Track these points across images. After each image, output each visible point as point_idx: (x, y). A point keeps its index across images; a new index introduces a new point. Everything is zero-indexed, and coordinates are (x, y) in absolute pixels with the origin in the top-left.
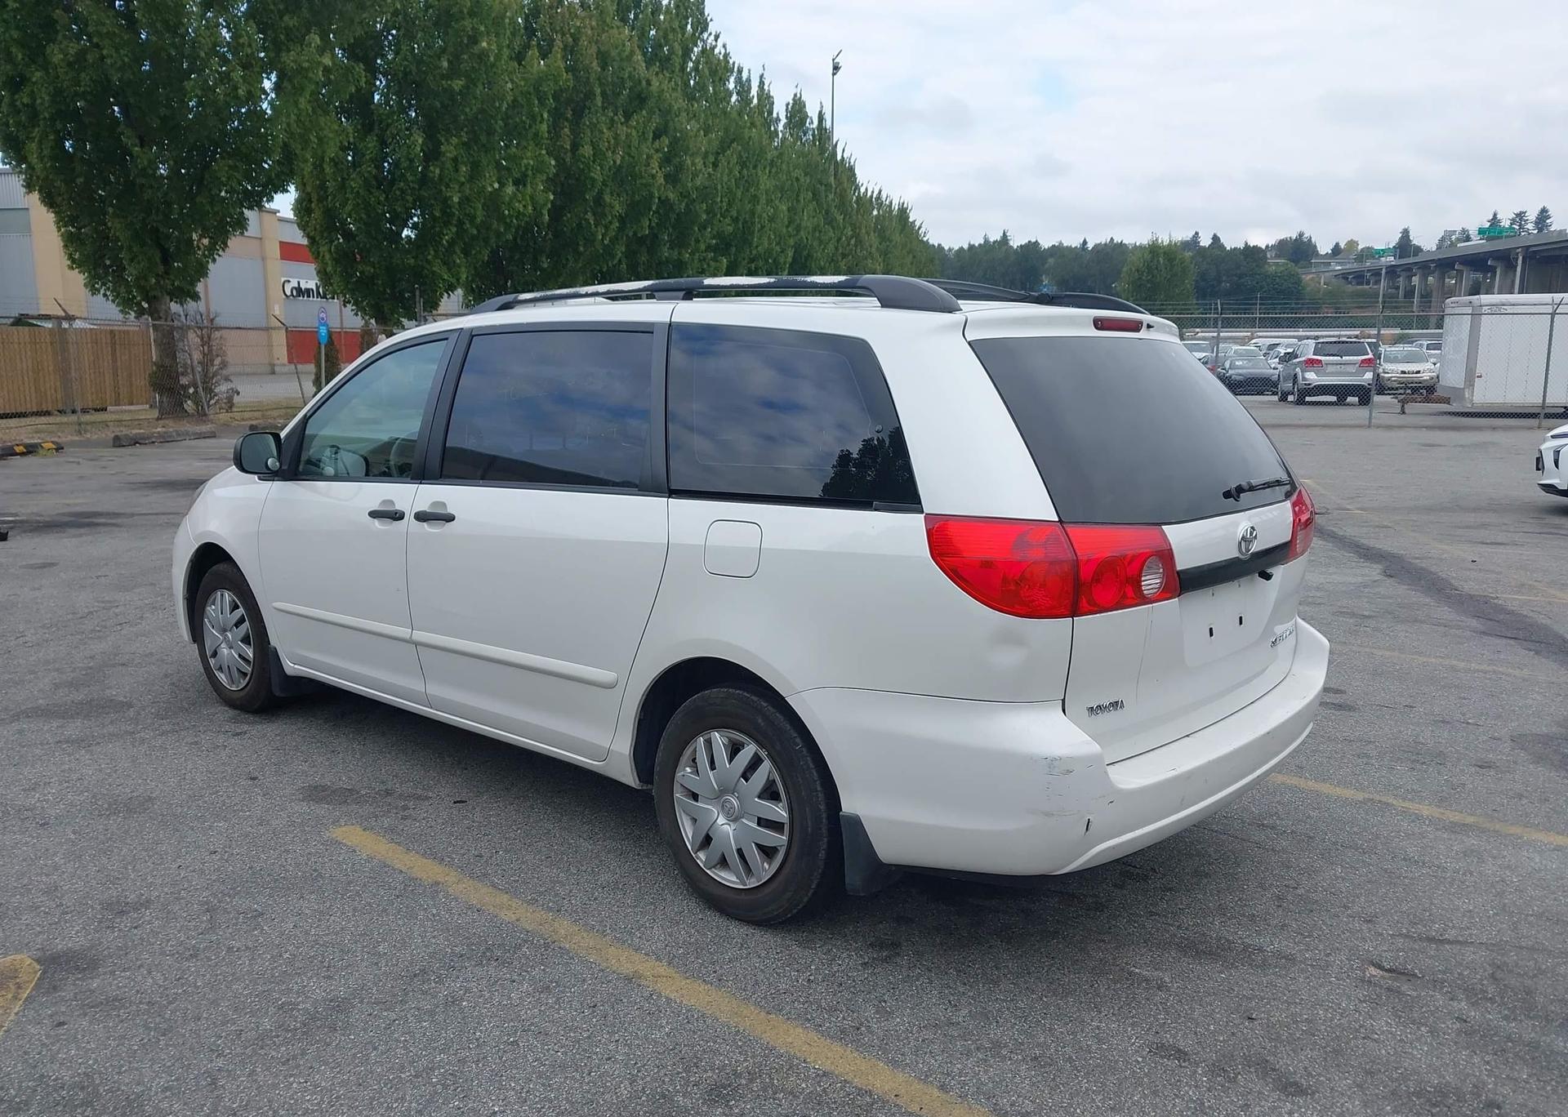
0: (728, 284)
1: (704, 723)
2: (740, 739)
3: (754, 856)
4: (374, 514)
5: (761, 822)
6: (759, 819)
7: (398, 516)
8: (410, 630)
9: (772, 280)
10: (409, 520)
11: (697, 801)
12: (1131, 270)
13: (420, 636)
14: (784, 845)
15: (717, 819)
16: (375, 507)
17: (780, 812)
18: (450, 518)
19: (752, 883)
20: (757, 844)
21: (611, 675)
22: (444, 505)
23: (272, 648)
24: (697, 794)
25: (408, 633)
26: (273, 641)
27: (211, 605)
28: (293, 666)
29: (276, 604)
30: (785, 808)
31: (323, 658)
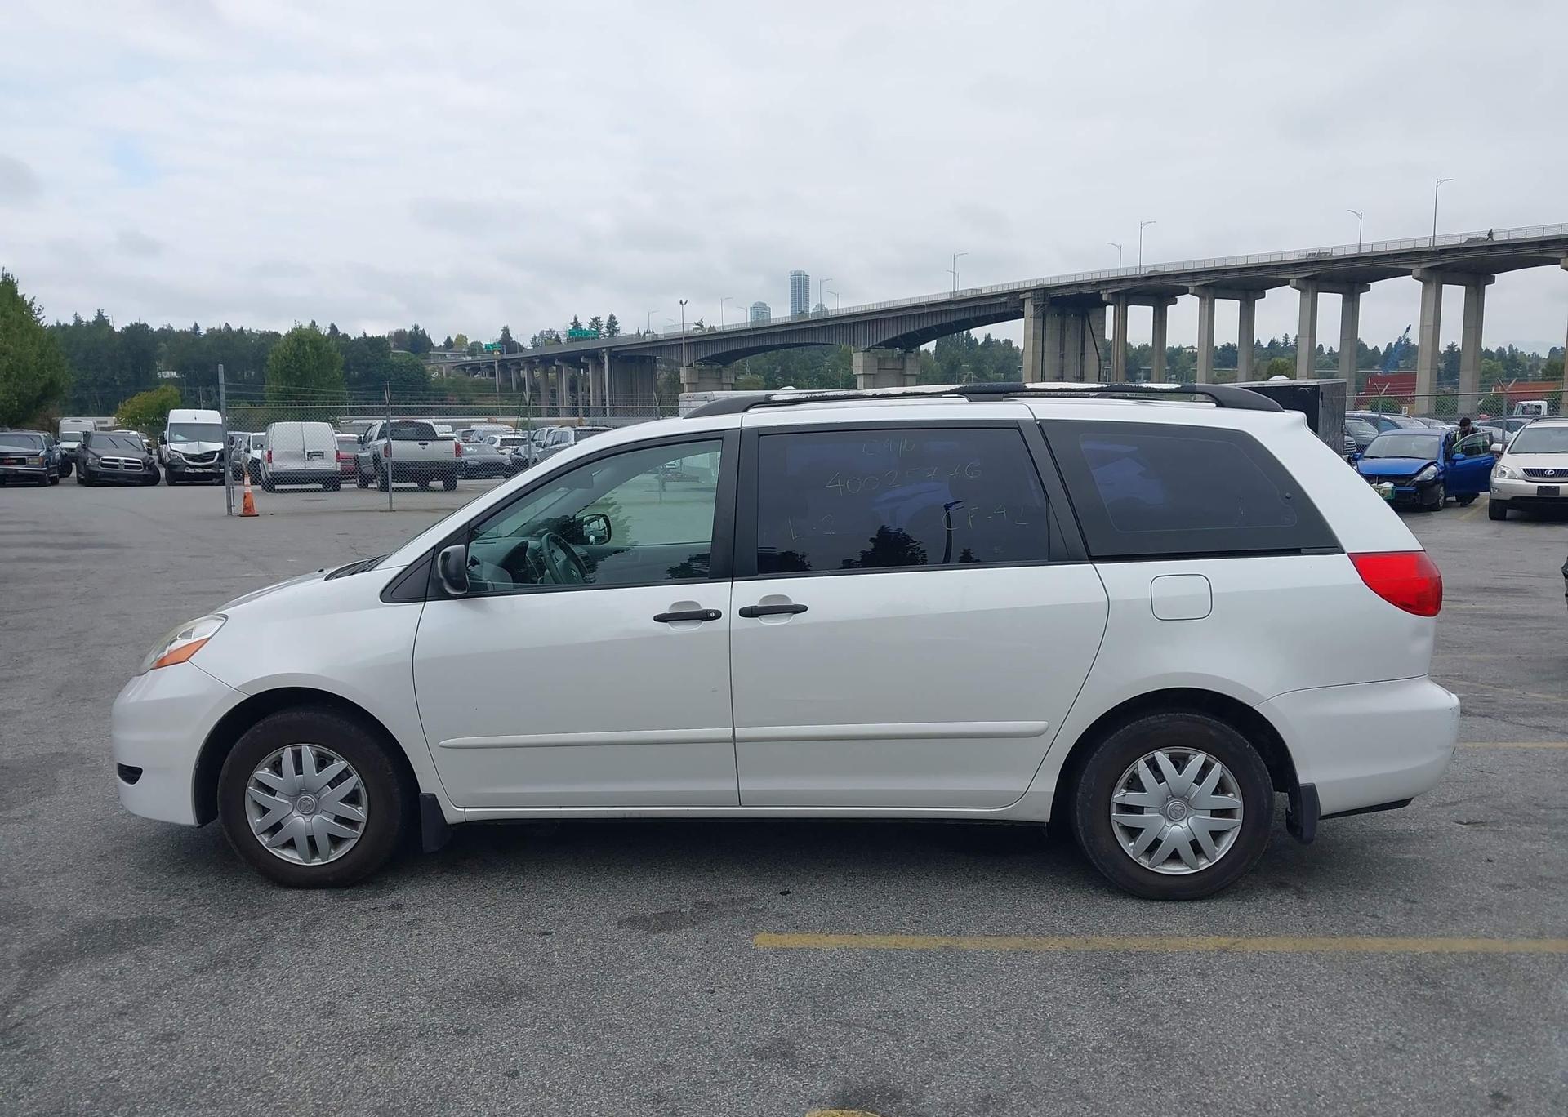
0: (1057, 388)
1: (1144, 746)
2: (1188, 752)
3: (1206, 842)
4: (660, 619)
5: (1213, 813)
7: (709, 616)
8: (731, 729)
10: (732, 619)
11: (1140, 813)
12: (277, 357)
13: (741, 732)
14: (1238, 826)
15: (1165, 824)
17: (1231, 800)
18: (802, 609)
19: (1205, 865)
20: (1209, 832)
21: (1040, 725)
22: (784, 597)
23: (425, 796)
24: (1143, 808)
25: (726, 732)
26: (425, 787)
27: (269, 768)
28: (463, 810)
29: (443, 743)
30: (1237, 796)
31: (541, 789)
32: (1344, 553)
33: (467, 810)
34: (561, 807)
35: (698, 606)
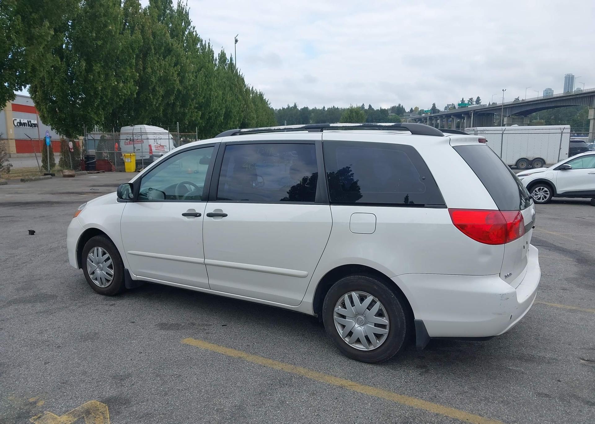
0: (341, 126)
1: (349, 289)
2: (366, 294)
3: (372, 338)
4: (184, 215)
5: (376, 325)
6: (375, 324)
7: (197, 215)
8: (204, 259)
9: (361, 124)
10: (204, 217)
11: (346, 319)
13: (207, 261)
14: (387, 333)
15: (355, 325)
16: (185, 212)
17: (385, 321)
18: (225, 215)
19: (372, 348)
20: (374, 333)
21: (304, 273)
22: (221, 210)
23: (126, 269)
24: (346, 316)
25: (202, 261)
26: (126, 266)
27: (91, 254)
29: (129, 252)
30: (387, 319)
31: (153, 272)
32: (447, 208)
33: (137, 276)
35: (195, 211)
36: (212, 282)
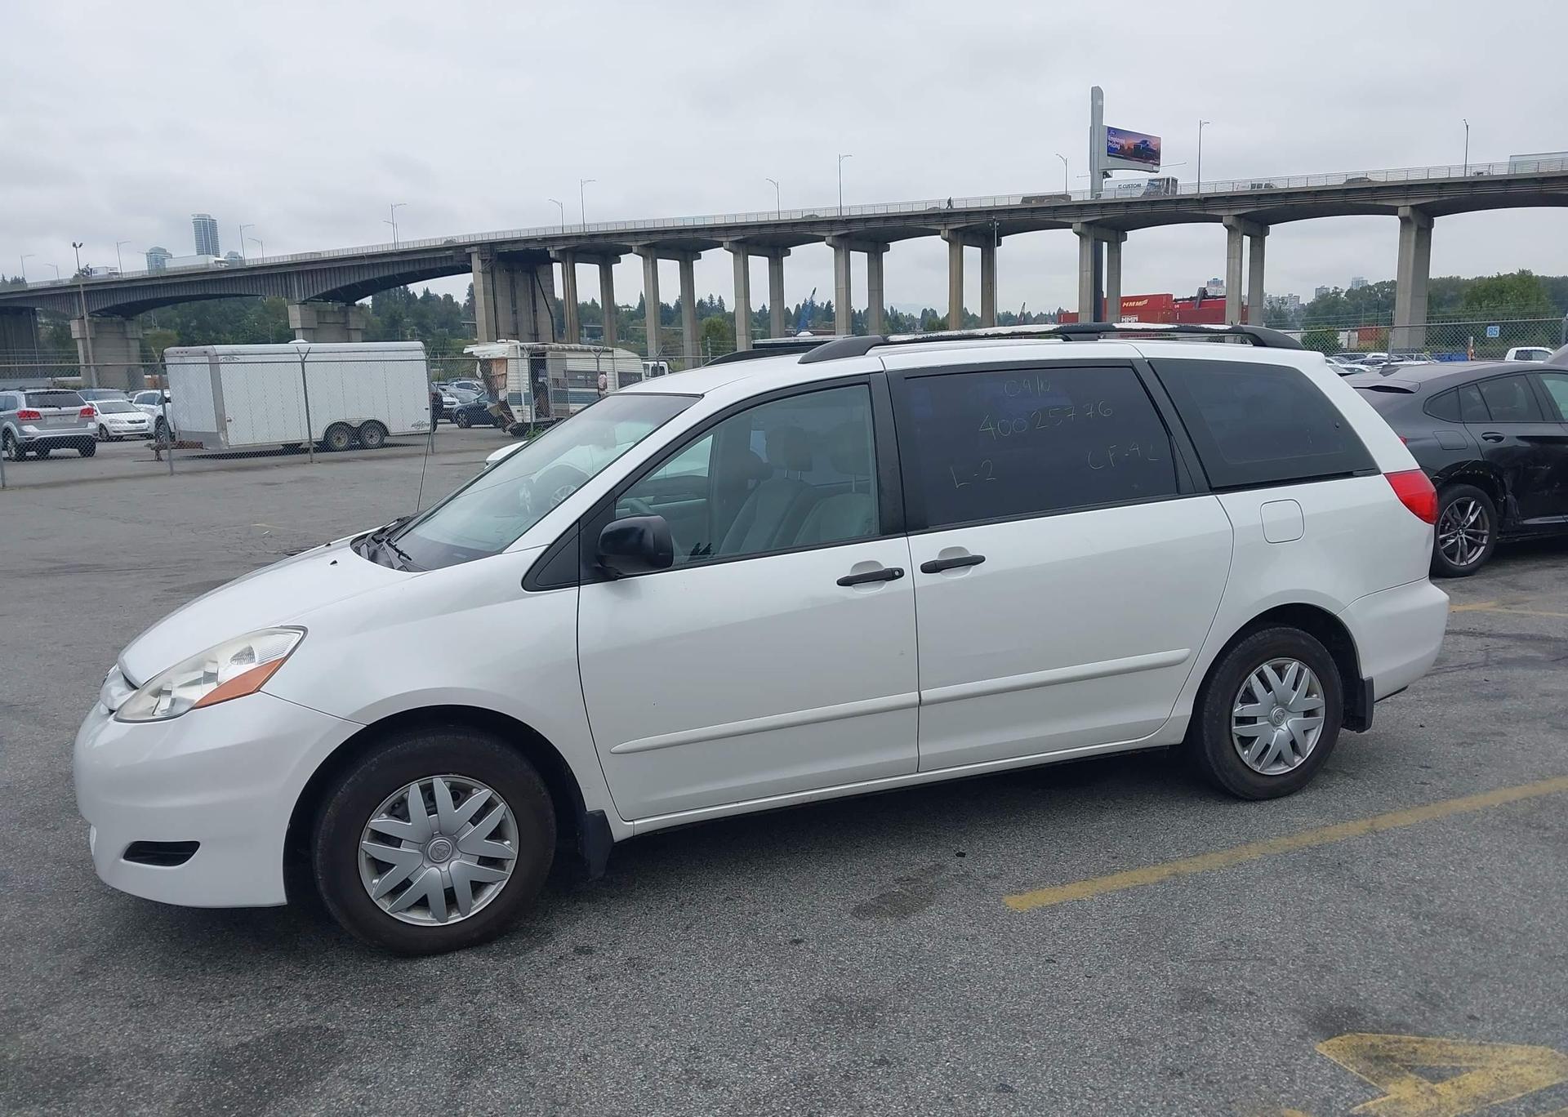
2: (1284, 662)
4: (845, 582)
6: (1305, 712)
7: (893, 575)
8: (916, 693)
10: (914, 578)
11: (1256, 723)
13: (927, 694)
14: (1322, 722)
18: (978, 560)
20: (1304, 731)
21: (1182, 653)
22: (961, 549)
23: (592, 814)
24: (1256, 718)
25: (913, 697)
27: (387, 814)
28: (632, 823)
29: (616, 749)
30: (1320, 696)
31: (720, 785)
32: (1380, 473)
33: (636, 823)
34: (737, 802)
35: (881, 566)
36: (929, 749)
